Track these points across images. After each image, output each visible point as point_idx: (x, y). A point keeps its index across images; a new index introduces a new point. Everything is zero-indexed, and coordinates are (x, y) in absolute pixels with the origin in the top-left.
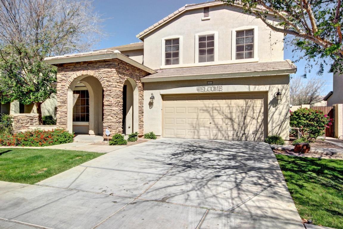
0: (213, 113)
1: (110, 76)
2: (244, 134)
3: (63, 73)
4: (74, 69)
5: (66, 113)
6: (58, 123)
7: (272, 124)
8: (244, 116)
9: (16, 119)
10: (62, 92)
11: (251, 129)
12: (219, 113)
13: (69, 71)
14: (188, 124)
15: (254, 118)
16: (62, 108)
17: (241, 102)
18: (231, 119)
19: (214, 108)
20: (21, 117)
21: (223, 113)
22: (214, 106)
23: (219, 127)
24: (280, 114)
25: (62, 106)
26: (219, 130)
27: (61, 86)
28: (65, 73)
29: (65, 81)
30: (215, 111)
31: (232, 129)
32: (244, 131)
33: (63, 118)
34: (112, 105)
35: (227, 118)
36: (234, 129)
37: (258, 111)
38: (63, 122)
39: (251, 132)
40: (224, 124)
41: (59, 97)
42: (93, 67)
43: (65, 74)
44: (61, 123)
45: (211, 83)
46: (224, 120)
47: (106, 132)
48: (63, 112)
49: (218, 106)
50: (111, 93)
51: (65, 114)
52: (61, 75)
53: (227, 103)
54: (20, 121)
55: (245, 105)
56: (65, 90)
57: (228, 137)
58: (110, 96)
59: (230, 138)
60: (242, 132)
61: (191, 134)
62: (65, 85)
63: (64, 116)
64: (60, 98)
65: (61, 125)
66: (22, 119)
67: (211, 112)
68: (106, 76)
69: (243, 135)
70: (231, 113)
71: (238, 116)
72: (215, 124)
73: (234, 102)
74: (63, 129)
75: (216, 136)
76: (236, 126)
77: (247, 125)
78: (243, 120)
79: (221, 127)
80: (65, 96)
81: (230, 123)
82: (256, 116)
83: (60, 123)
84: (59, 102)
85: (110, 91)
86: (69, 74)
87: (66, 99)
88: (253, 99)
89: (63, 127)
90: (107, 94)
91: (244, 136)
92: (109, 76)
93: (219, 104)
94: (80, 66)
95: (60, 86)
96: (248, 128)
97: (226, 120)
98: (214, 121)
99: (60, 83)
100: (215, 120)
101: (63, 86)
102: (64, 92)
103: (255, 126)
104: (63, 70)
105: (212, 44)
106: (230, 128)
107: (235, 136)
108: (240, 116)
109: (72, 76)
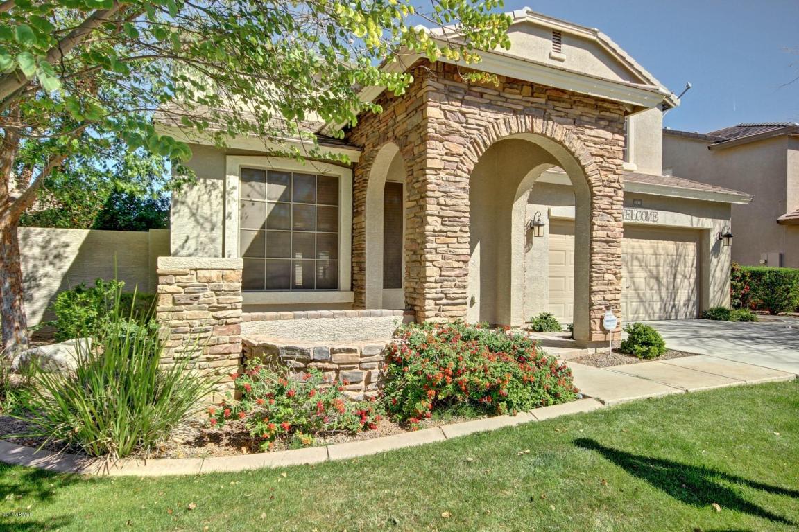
0: (632, 265)
1: (612, 155)
2: (674, 306)
3: (456, 106)
4: (499, 103)
5: (465, 262)
6: (432, 302)
7: (714, 287)
8: (674, 272)
10: (452, 178)
11: (683, 295)
12: (641, 266)
13: (478, 106)
15: (685, 277)
16: (448, 240)
17: (670, 246)
18: (657, 278)
19: (635, 256)
20: (213, 275)
21: (646, 266)
22: (635, 251)
23: (641, 295)
24: (722, 270)
25: (449, 234)
26: (642, 302)
27: (447, 154)
28: (464, 110)
29: (462, 139)
30: (636, 263)
31: (658, 298)
32: (674, 301)
33: (454, 281)
34: (613, 242)
35: (652, 276)
36: (661, 298)
37: (690, 265)
38: (456, 296)
39: (682, 303)
40: (648, 290)
41: (436, 198)
42: (563, 114)
43: (464, 114)
44: (444, 301)
45: (639, 203)
46: (648, 279)
47: (607, 321)
49: (641, 251)
50: (614, 207)
51: (461, 264)
52: (444, 110)
53: (652, 247)
54: (208, 297)
55: (675, 253)
57: (654, 313)
58: (610, 214)
59: (657, 316)
60: (672, 303)
62: (461, 155)
63: (457, 272)
64: (442, 201)
65: (448, 308)
66: (225, 285)
67: (629, 264)
68: (602, 152)
69: (672, 308)
70: (657, 266)
71: (667, 273)
72: (635, 290)
73: (662, 245)
74: (451, 321)
75: (636, 313)
76: (664, 294)
77: (677, 290)
78: (672, 280)
79: (644, 294)
81: (656, 287)
82: (688, 270)
83: (441, 299)
84: (436, 218)
85: (610, 200)
86: (478, 117)
88: (685, 241)
89: (455, 313)
90: (603, 206)
91: (674, 310)
92: (608, 155)
93: (641, 247)
94: (520, 97)
95: (443, 153)
96: (679, 295)
97: (651, 280)
98: (633, 282)
99: (441, 141)
100: (635, 279)
101: (452, 155)
102: (458, 179)
103: (686, 291)
104: (454, 95)
106: (656, 298)
107: (662, 311)
108: (669, 273)
109: (490, 125)
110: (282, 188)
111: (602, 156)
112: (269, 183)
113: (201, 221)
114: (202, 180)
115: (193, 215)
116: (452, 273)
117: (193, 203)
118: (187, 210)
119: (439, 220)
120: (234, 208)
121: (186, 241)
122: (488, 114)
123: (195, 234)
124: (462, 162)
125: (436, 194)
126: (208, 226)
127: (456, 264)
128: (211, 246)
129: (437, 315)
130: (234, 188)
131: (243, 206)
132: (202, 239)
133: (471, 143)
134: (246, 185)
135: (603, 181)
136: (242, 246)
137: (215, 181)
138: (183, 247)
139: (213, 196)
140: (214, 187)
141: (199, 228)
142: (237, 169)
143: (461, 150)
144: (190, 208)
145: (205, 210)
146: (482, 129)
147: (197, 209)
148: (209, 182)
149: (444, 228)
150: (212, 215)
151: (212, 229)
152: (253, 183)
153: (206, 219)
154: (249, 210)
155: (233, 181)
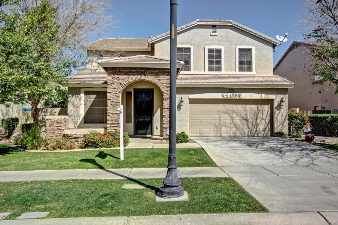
0: (232, 115)
2: (256, 131)
3: (116, 76)
4: (129, 73)
6: (109, 126)
7: (277, 123)
8: (256, 117)
9: (49, 122)
10: (114, 94)
11: (261, 127)
12: (237, 115)
13: (122, 75)
14: (212, 124)
15: (263, 119)
17: (254, 107)
18: (246, 120)
19: (233, 111)
20: (57, 119)
21: (240, 115)
22: (233, 109)
23: (237, 126)
24: (282, 116)
25: (114, 109)
26: (237, 129)
27: (113, 88)
28: (118, 76)
29: (118, 84)
30: (234, 114)
31: (247, 128)
32: (256, 129)
33: (115, 120)
35: (244, 119)
36: (248, 128)
37: (266, 114)
38: (116, 124)
39: (261, 130)
40: (241, 124)
42: (151, 73)
43: (118, 77)
44: (113, 125)
45: (233, 91)
46: (241, 120)
47: (167, 132)
48: (116, 114)
49: (236, 109)
51: (118, 116)
52: (112, 77)
53: (243, 107)
55: (256, 109)
56: (118, 93)
57: (245, 134)
59: (246, 135)
60: (255, 130)
61: (214, 133)
63: (116, 118)
64: (111, 100)
65: (114, 127)
66: (59, 121)
67: (231, 114)
69: (255, 132)
70: (246, 115)
71: (252, 118)
72: (234, 124)
73: (248, 106)
74: (115, 130)
75: (235, 133)
76: (250, 126)
77: (258, 124)
78: (255, 120)
79: (239, 126)
80: (118, 98)
81: (246, 123)
82: (264, 117)
83: (112, 125)
86: (122, 78)
87: (119, 102)
88: (262, 104)
89: (116, 129)
91: (256, 133)
93: (237, 108)
94: (136, 70)
95: (112, 88)
96: (259, 126)
97: (243, 120)
98: (233, 121)
99: (112, 85)
100: (234, 120)
101: (115, 88)
102: (116, 94)
103: (264, 125)
104: (115, 73)
105: (220, 57)
106: (246, 127)
107: (249, 133)
108: (253, 118)
109: (126, 79)
110: (95, 96)
111: (166, 83)
112: (92, 94)
113: (74, 106)
114: (75, 95)
115: (73, 104)
116: (115, 118)
117: (73, 101)
118: (71, 103)
119: (111, 105)
120: (82, 102)
121: (71, 111)
122: (126, 76)
123: (73, 109)
124: (118, 90)
125: (110, 99)
126: (76, 107)
127: (116, 116)
128: (77, 112)
129: (110, 129)
130: (82, 97)
131: (85, 101)
132: (75, 110)
133: (120, 85)
134: (86, 96)
135: (167, 91)
136: (85, 112)
137: (78, 95)
138: (70, 113)
139: (77, 99)
140: (78, 97)
141: (74, 108)
142: (83, 92)
143: (117, 87)
144: (72, 103)
145: (76, 103)
146: (124, 81)
147: (74, 103)
148: (76, 96)
149: (112, 107)
150: (77, 104)
151: (77, 108)
152: (87, 95)
153: (76, 105)
154: (87, 102)
155: (82, 95)
